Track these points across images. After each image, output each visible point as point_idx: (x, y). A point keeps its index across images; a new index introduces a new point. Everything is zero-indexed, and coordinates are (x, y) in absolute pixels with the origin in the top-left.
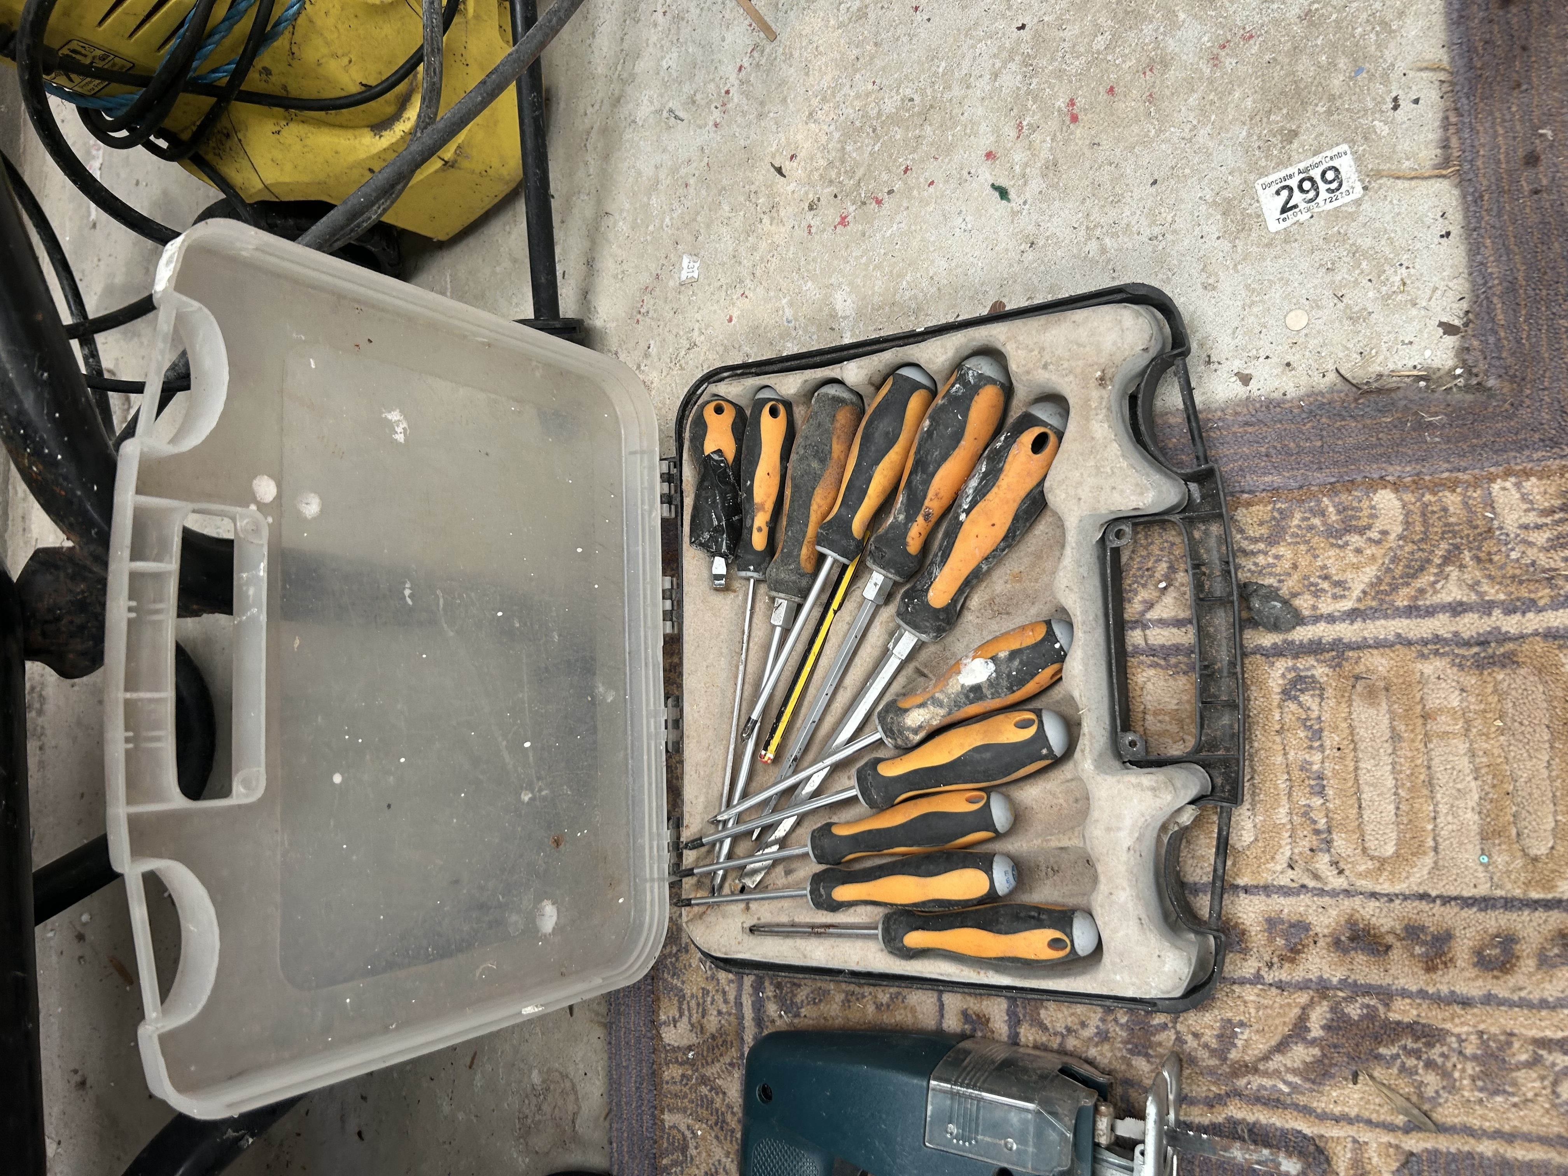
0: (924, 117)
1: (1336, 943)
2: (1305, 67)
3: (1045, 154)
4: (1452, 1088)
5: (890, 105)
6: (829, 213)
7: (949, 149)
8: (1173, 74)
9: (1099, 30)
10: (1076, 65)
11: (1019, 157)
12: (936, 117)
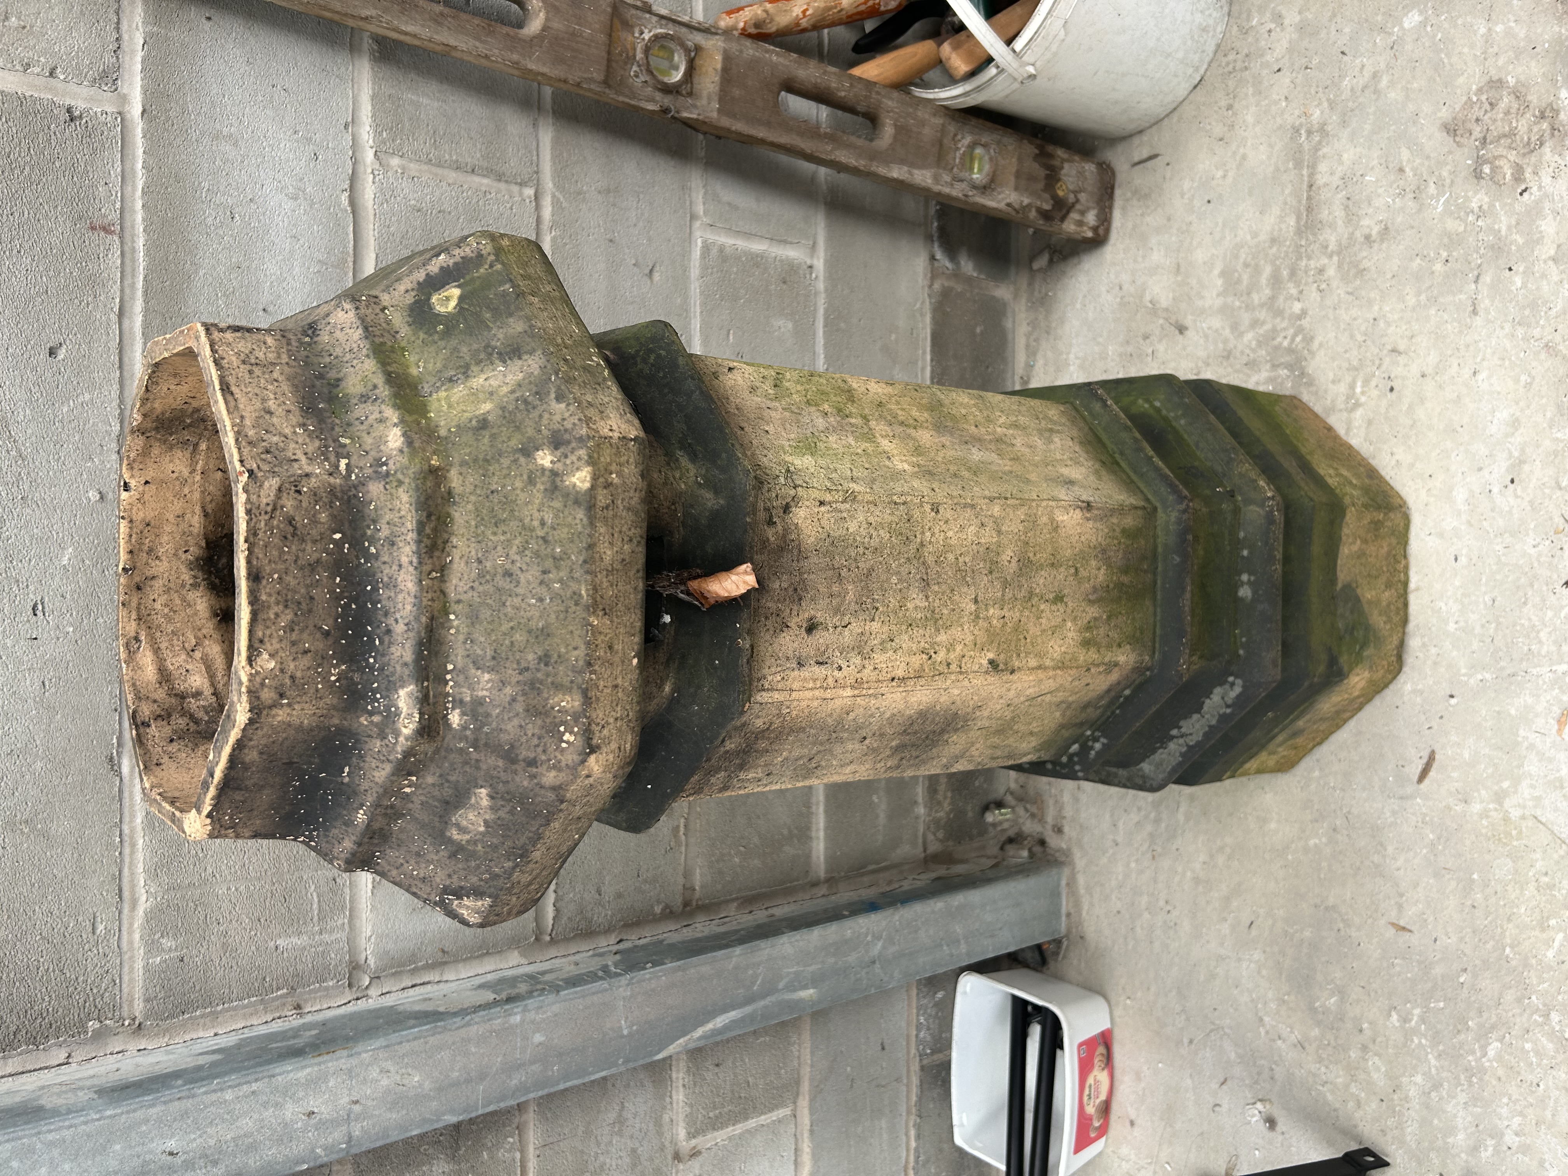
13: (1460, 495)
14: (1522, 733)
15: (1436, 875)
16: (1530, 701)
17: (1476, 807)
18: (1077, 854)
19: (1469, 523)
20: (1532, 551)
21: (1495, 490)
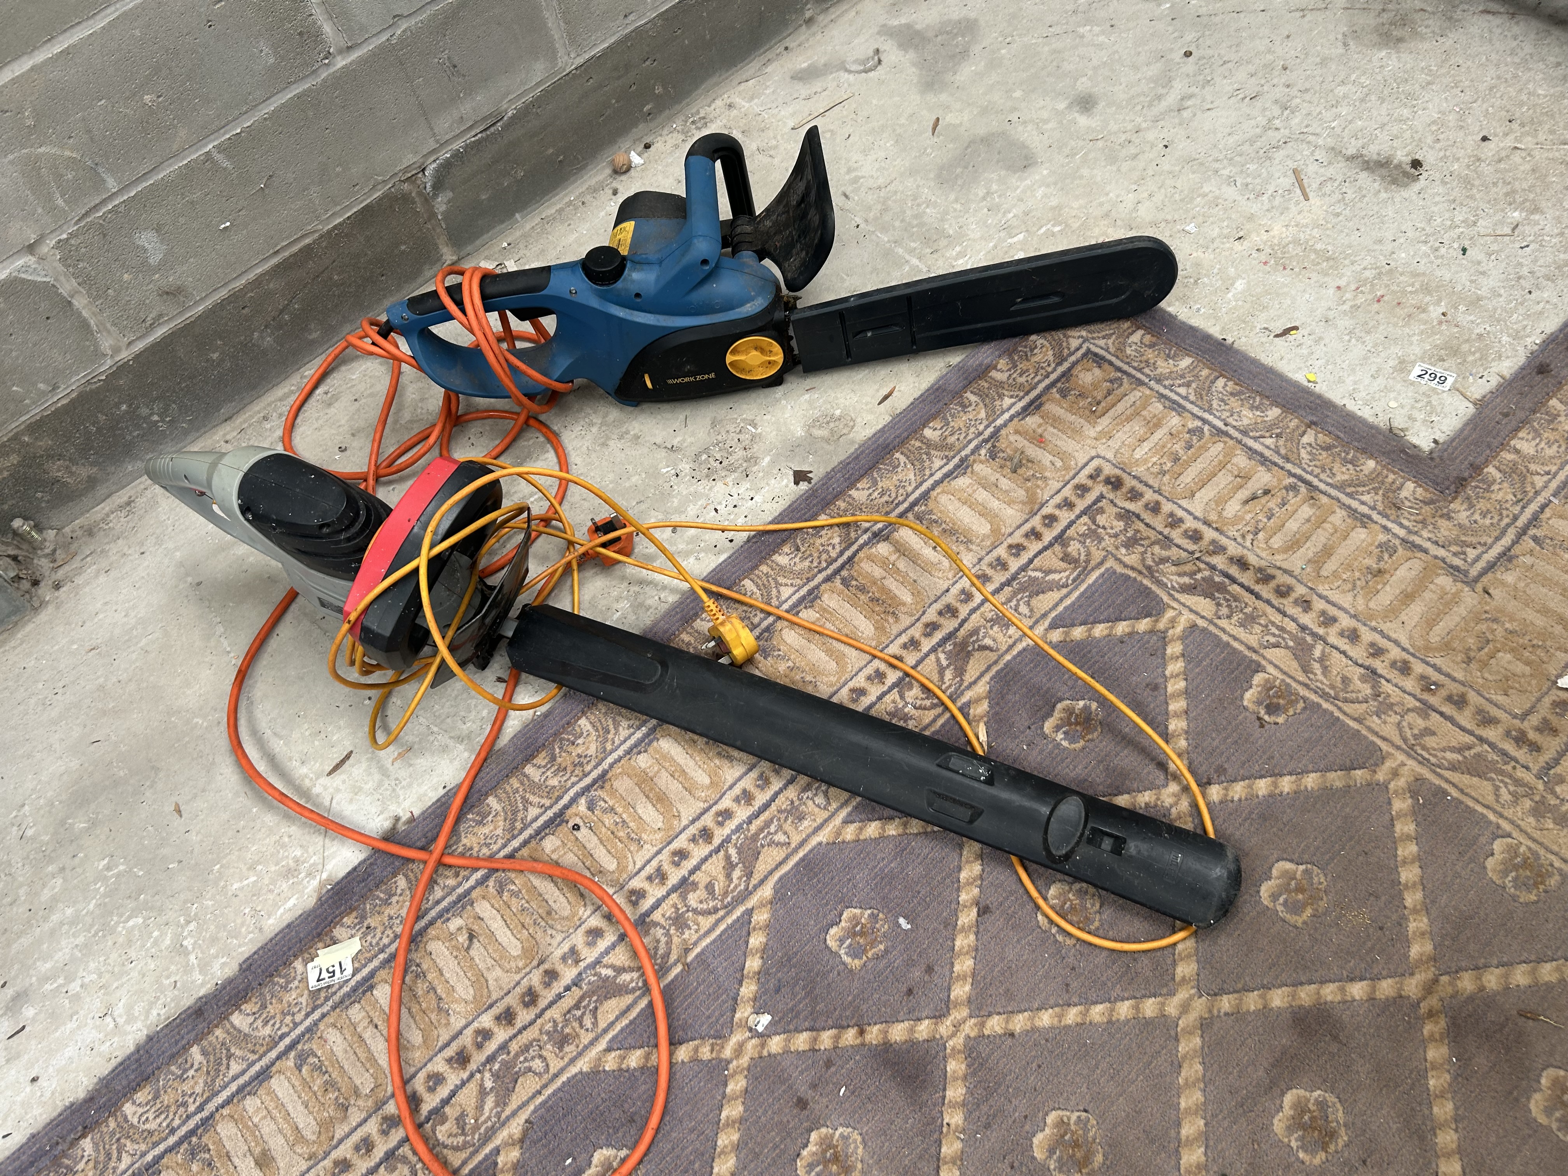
0: (1328, 259)
1: (1231, 559)
2: (1465, 347)
3: (1358, 302)
4: (1229, 617)
5: (1318, 246)
6: (1263, 258)
7: (1327, 275)
8: (1423, 316)
9: (1413, 285)
10: (1394, 288)
11: (1348, 296)
12: (1331, 263)
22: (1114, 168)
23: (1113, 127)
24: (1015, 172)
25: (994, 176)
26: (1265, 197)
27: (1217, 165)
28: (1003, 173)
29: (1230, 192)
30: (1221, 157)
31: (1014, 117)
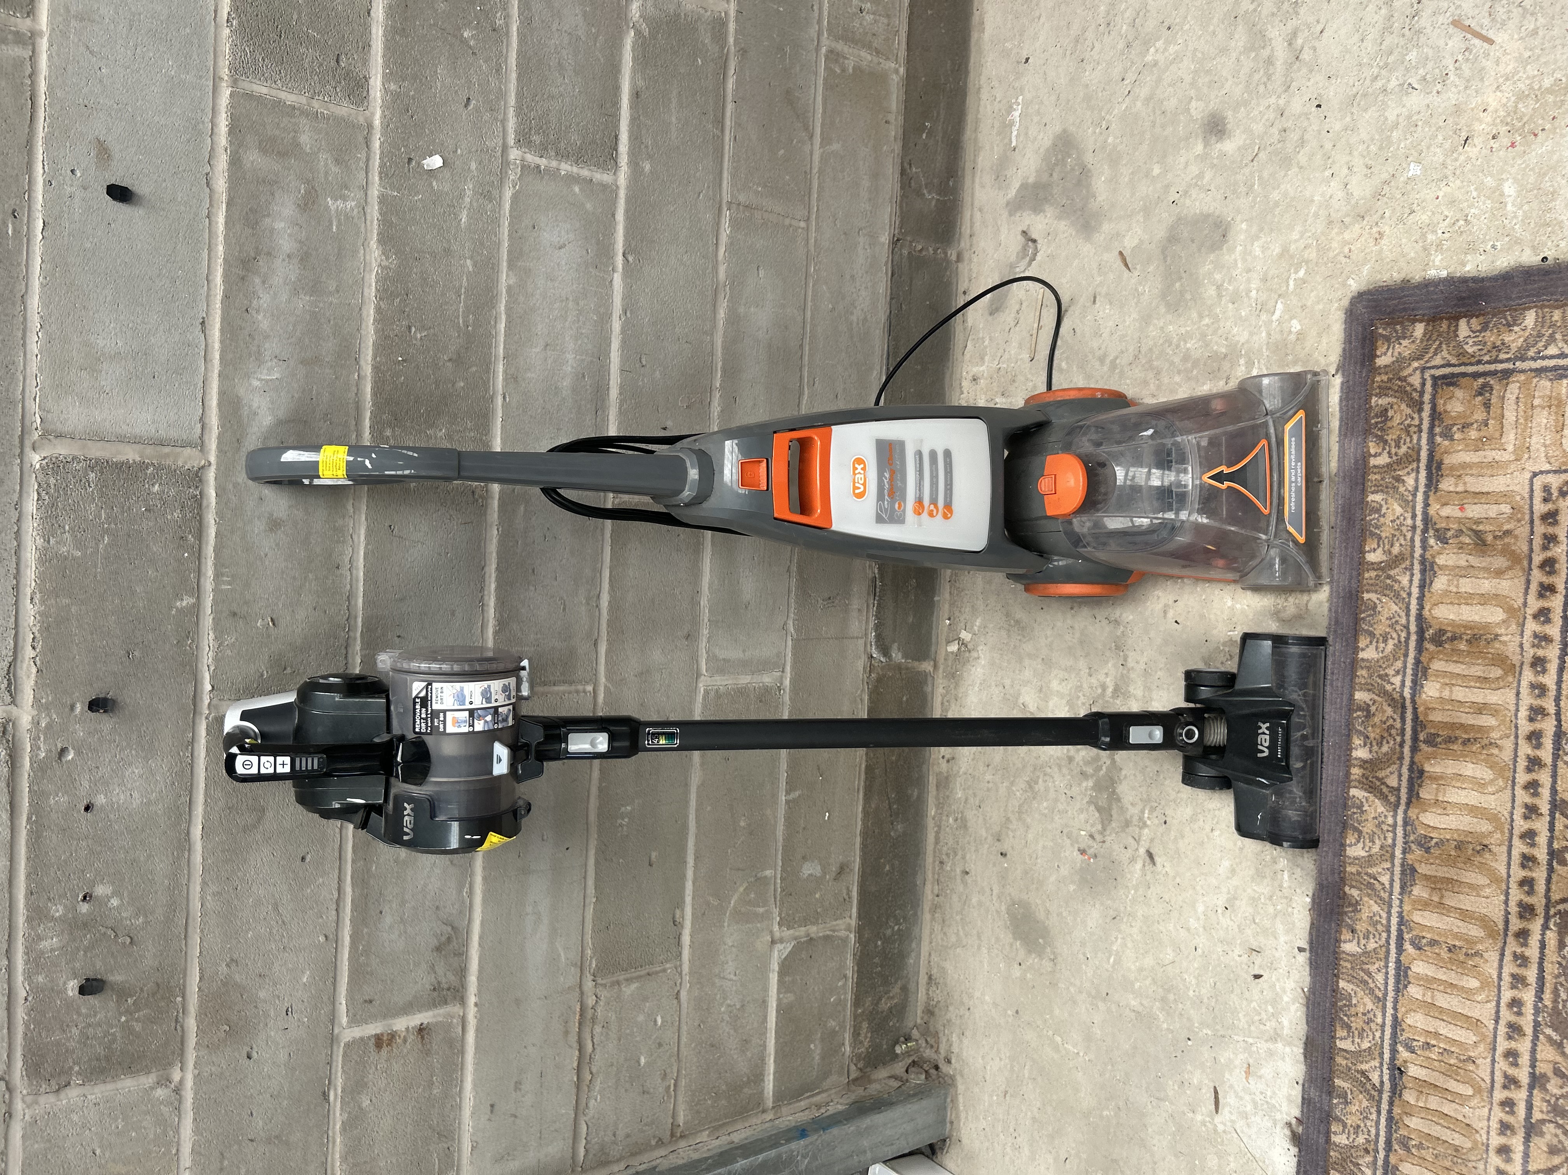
13: (1201, 908)
14: (1227, 1075)
15: (1176, 1156)
16: (1232, 1056)
17: (1199, 1118)
18: (959, 1080)
19: (1204, 928)
20: (1238, 958)
21: (1220, 911)
22: (1296, 169)
23: (1258, 128)
24: (1220, 248)
25: (1208, 267)
26: (1452, 77)
27: (1379, 84)
28: (1212, 257)
29: (1415, 101)
30: (1376, 71)
31: (1174, 196)
